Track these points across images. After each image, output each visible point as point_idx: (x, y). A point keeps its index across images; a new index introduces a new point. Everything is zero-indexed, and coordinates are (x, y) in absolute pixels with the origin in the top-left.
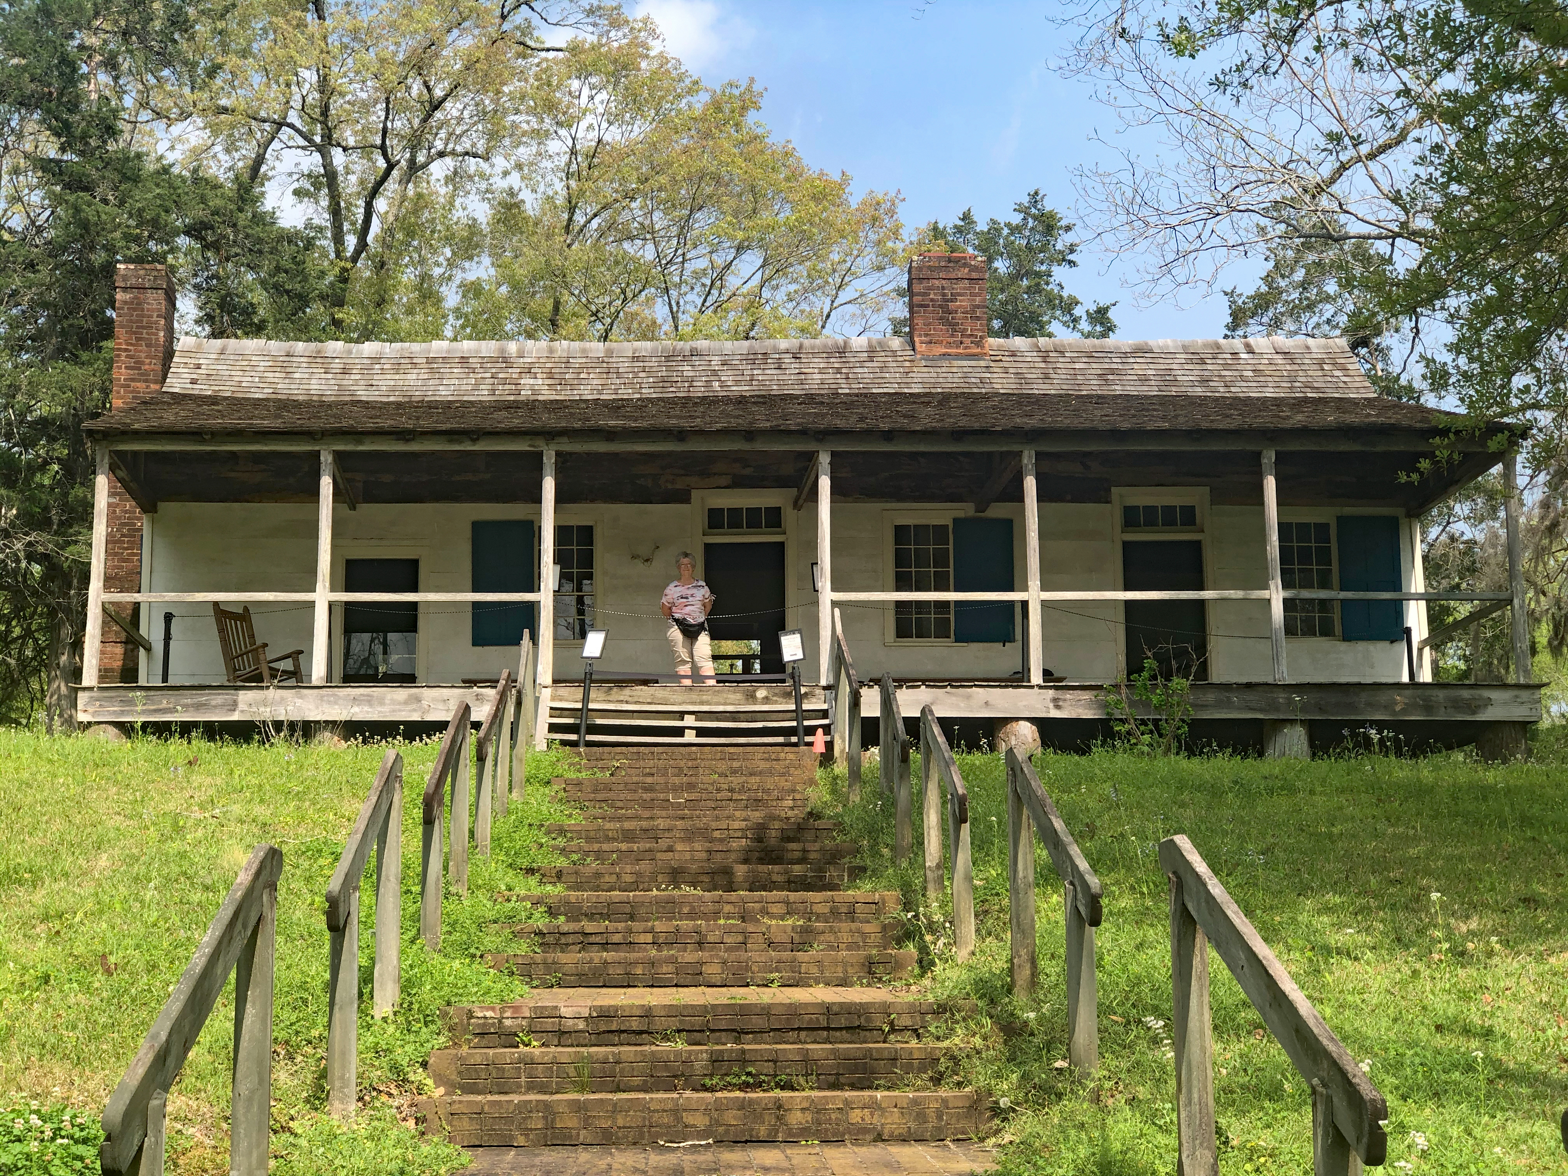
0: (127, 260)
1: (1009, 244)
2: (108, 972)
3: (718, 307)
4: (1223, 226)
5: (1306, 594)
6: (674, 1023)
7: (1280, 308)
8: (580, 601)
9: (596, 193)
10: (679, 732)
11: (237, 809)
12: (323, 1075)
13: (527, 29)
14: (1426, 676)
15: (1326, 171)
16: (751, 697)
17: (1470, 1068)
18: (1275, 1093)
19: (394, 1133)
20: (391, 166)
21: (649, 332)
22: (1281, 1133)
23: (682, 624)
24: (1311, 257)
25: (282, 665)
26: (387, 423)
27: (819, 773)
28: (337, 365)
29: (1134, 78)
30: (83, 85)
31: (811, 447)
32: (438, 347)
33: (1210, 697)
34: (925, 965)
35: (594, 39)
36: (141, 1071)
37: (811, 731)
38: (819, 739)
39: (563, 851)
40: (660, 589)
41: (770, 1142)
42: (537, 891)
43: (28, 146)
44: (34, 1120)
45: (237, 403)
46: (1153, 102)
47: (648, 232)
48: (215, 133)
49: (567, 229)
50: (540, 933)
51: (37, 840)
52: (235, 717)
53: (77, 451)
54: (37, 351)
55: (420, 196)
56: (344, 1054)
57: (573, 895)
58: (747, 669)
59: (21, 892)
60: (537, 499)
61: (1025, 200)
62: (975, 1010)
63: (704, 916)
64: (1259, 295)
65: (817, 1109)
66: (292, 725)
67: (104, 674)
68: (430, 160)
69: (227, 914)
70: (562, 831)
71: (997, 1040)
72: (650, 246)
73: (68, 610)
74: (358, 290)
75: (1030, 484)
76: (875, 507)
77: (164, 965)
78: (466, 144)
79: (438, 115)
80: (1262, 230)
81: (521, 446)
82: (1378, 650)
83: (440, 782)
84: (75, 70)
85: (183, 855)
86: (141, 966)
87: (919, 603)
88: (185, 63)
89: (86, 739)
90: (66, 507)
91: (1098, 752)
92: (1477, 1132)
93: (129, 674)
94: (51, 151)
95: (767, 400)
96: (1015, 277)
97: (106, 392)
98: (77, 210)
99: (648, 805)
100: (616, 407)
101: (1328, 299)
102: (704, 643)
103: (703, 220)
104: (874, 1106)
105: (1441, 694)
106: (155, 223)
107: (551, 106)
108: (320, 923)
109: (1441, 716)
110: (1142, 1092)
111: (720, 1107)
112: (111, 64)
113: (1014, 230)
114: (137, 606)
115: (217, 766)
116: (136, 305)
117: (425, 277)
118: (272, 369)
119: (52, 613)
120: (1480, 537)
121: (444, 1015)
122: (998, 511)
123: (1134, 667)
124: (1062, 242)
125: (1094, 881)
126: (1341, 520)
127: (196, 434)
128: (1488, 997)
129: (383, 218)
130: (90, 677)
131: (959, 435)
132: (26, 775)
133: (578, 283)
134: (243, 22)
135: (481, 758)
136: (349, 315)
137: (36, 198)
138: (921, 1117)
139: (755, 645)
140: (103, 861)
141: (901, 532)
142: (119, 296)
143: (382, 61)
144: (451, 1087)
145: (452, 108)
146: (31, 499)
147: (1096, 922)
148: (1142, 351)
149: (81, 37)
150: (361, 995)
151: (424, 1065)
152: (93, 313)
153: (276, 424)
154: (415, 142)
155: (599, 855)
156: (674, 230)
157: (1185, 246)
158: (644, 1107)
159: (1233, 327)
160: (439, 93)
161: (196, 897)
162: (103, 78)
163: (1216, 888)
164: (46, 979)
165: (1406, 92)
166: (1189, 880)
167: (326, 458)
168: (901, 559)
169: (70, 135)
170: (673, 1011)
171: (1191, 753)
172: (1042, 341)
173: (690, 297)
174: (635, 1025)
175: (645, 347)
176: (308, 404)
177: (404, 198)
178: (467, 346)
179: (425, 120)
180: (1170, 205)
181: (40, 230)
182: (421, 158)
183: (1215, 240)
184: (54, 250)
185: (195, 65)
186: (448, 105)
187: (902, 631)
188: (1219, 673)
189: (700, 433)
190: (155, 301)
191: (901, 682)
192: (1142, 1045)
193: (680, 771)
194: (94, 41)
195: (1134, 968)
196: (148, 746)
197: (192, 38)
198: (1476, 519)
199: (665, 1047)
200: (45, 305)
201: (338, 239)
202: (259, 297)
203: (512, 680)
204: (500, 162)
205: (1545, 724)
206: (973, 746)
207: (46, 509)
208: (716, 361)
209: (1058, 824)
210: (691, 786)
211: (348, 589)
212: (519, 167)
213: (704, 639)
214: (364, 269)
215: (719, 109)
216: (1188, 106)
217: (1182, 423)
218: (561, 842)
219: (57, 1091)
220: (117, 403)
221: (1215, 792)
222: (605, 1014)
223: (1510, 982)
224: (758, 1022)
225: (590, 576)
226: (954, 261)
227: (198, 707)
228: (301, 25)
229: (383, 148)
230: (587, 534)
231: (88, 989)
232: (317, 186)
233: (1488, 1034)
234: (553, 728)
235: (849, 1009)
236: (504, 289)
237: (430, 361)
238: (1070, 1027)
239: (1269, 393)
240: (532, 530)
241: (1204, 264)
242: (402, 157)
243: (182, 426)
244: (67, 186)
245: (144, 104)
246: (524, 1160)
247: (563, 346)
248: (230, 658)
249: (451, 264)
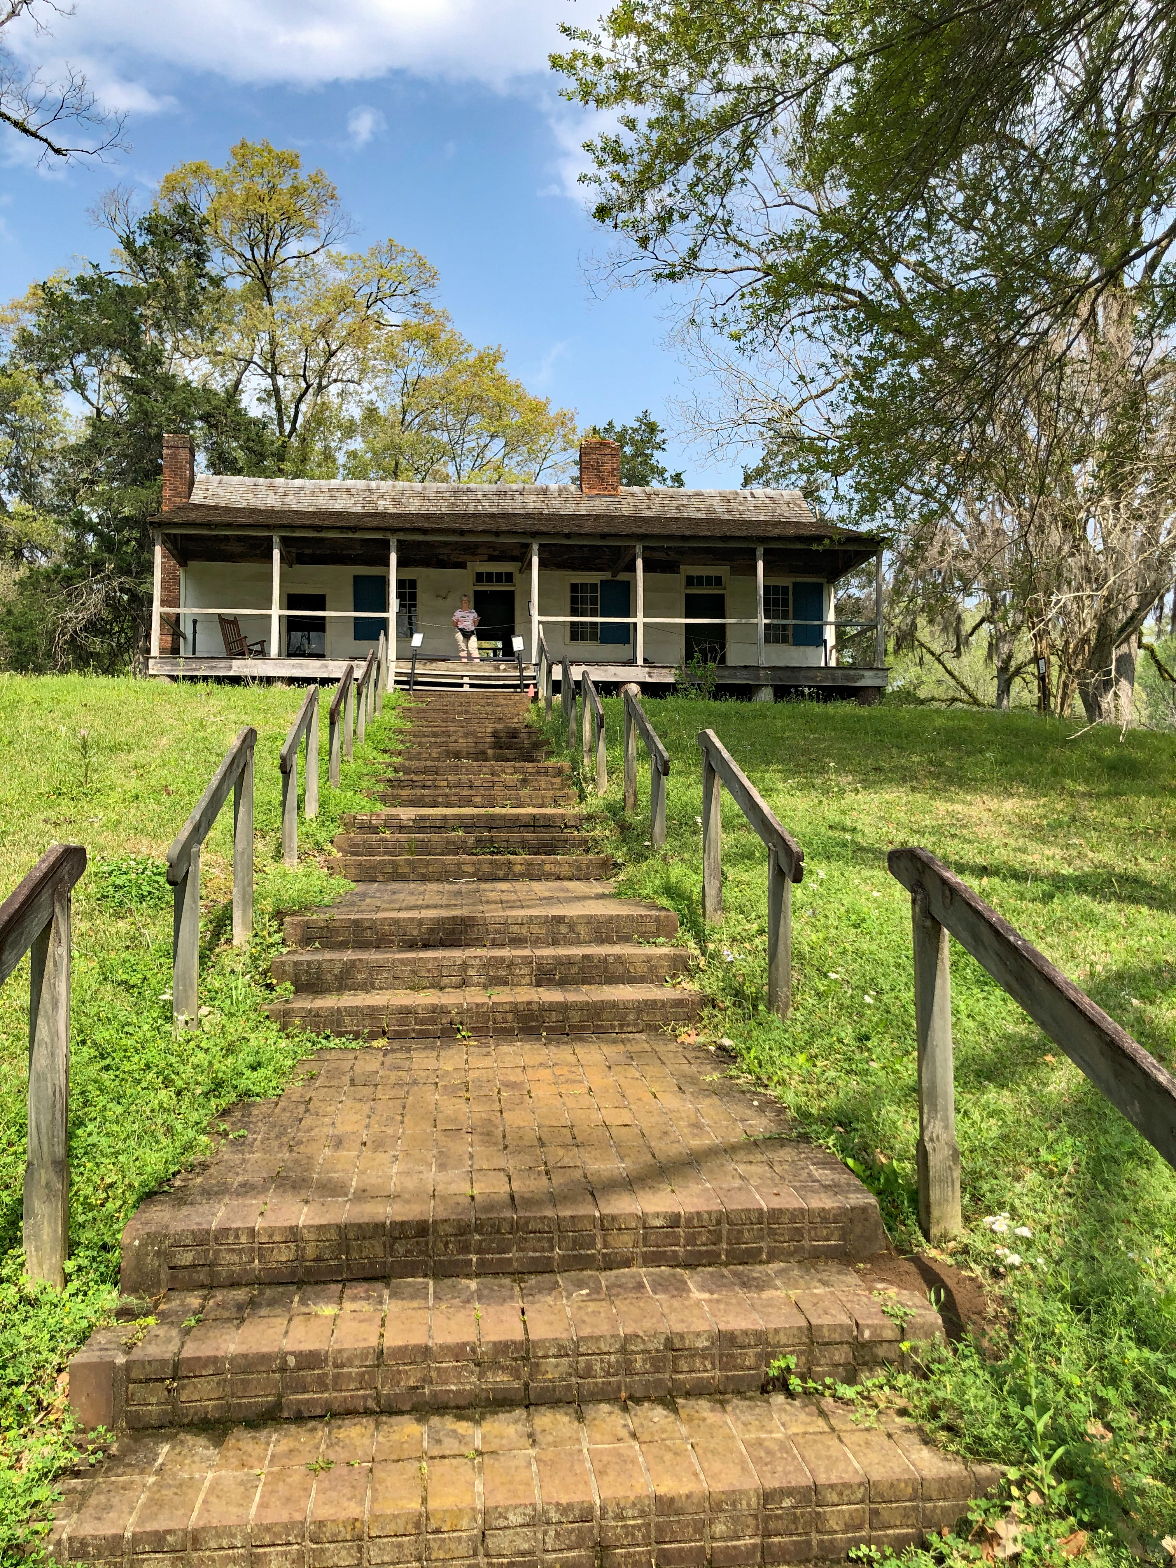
0: (169, 432)
1: (631, 438)
2: (169, 794)
3: (481, 467)
4: (741, 431)
5: (776, 622)
6: (458, 823)
7: (769, 475)
8: (410, 618)
9: (417, 404)
10: (461, 685)
11: (233, 717)
12: (280, 845)
13: (380, 314)
14: (833, 663)
15: (795, 404)
16: (497, 669)
17: (844, 845)
18: (750, 856)
19: (316, 874)
20: (308, 387)
21: (445, 479)
22: (752, 874)
23: (462, 631)
24: (786, 449)
25: (255, 648)
26: (308, 522)
27: (531, 706)
28: (281, 491)
30: (142, 337)
31: (529, 541)
32: (335, 483)
33: (726, 673)
34: (582, 797)
35: (416, 321)
36: (186, 834)
37: (527, 686)
38: (531, 691)
39: (402, 742)
40: (452, 614)
41: (504, 879)
42: (389, 760)
43: (114, 369)
44: (132, 863)
45: (228, 510)
46: (707, 364)
47: (444, 427)
48: (215, 366)
49: (402, 423)
50: (389, 781)
51: (130, 730)
52: (231, 673)
53: (145, 535)
54: (123, 481)
55: (323, 403)
56: (290, 835)
57: (407, 763)
58: (495, 655)
59: (123, 755)
60: (387, 565)
61: (641, 416)
62: (606, 818)
63: (473, 773)
64: (758, 469)
65: (529, 864)
66: (261, 679)
67: (162, 651)
68: (329, 384)
69: (229, 761)
70: (401, 732)
71: (617, 832)
72: (446, 434)
73: (142, 618)
74: (292, 453)
75: (639, 563)
76: (560, 573)
77: (197, 791)
78: (348, 376)
79: (333, 359)
80: (762, 434)
81: (379, 536)
82: (810, 650)
83: (338, 704)
84: (138, 328)
85: (205, 739)
86: (185, 792)
87: (582, 623)
88: (198, 326)
89: (153, 682)
90: (139, 564)
91: (670, 698)
92: (847, 874)
93: (175, 651)
94: (126, 371)
95: (505, 516)
96: (634, 456)
97: (159, 503)
98: (141, 405)
99: (444, 720)
100: (428, 517)
101: (793, 472)
103: (474, 421)
104: (556, 863)
105: (840, 672)
106: (183, 413)
107: (393, 357)
108: (277, 772)
109: (839, 683)
110: (686, 856)
111: (480, 862)
112: (158, 326)
113: (635, 431)
114: (178, 615)
115: (222, 696)
116: (174, 456)
117: (327, 447)
118: (246, 492)
119: (134, 620)
120: (863, 596)
121: (341, 818)
122: (623, 577)
123: (689, 656)
124: (659, 438)
125: (666, 754)
126: (795, 584)
127: (208, 525)
128: (854, 813)
129: (305, 415)
130: (155, 651)
131: (604, 536)
132: (122, 698)
133: (408, 453)
134: (230, 305)
135: (359, 694)
136: (287, 466)
137: (119, 398)
138: (579, 868)
139: (500, 645)
140: (164, 740)
141: (574, 587)
142: (165, 451)
143: (304, 329)
144: (345, 852)
145: (340, 356)
146: (122, 559)
147: (666, 774)
148: (698, 495)
149: (140, 310)
150: (299, 808)
151: (332, 842)
152: (151, 461)
153: (250, 521)
154: (321, 373)
155: (420, 744)
156: (458, 426)
157: (722, 441)
158: (442, 862)
159: (745, 484)
160: (333, 347)
161: (213, 758)
162: (154, 333)
163: (726, 754)
164: (137, 797)
166: (713, 751)
167: (276, 540)
168: (574, 600)
169: (136, 363)
170: (457, 817)
171: (715, 698)
172: (647, 488)
173: (467, 462)
174: (438, 824)
175: (444, 485)
176: (266, 511)
177: (315, 404)
178: (350, 483)
179: (326, 362)
180: (715, 419)
181: (121, 415)
182: (324, 383)
183: (737, 438)
184: (130, 426)
185: (203, 328)
186: (338, 354)
187: (574, 637)
188: (731, 661)
189: (471, 532)
190: (184, 454)
191: (573, 663)
192: (687, 834)
193: (461, 704)
194: (148, 312)
195: (684, 798)
196: (187, 685)
197: (201, 313)
198: (862, 587)
199: (453, 834)
200: (126, 456)
201: (281, 425)
202: (240, 454)
203: (374, 657)
204: (366, 386)
205: (889, 689)
206: (608, 693)
207: (129, 565)
208: (480, 495)
209: (649, 727)
210: (467, 712)
211: (290, 608)
212: (376, 389)
213: (474, 639)
214: (295, 442)
215: (482, 361)
217: (718, 532)
218: (401, 737)
219: (145, 850)
220: (165, 508)
221: (726, 717)
222: (423, 818)
223: (866, 806)
224: (500, 823)
225: (415, 606)
226: (603, 444)
227: (212, 668)
228: (260, 308)
229: (304, 376)
230: (413, 584)
231: (158, 802)
232: (269, 396)
233: (854, 830)
234: (397, 682)
235: (544, 817)
236: (369, 455)
237: (330, 490)
238: (652, 826)
239: (762, 518)
240: (384, 581)
241: (731, 451)
242: (314, 381)
243: (199, 521)
244: (136, 392)
245: (176, 349)
246: (382, 887)
247: (400, 484)
248: (227, 644)
249: (341, 441)
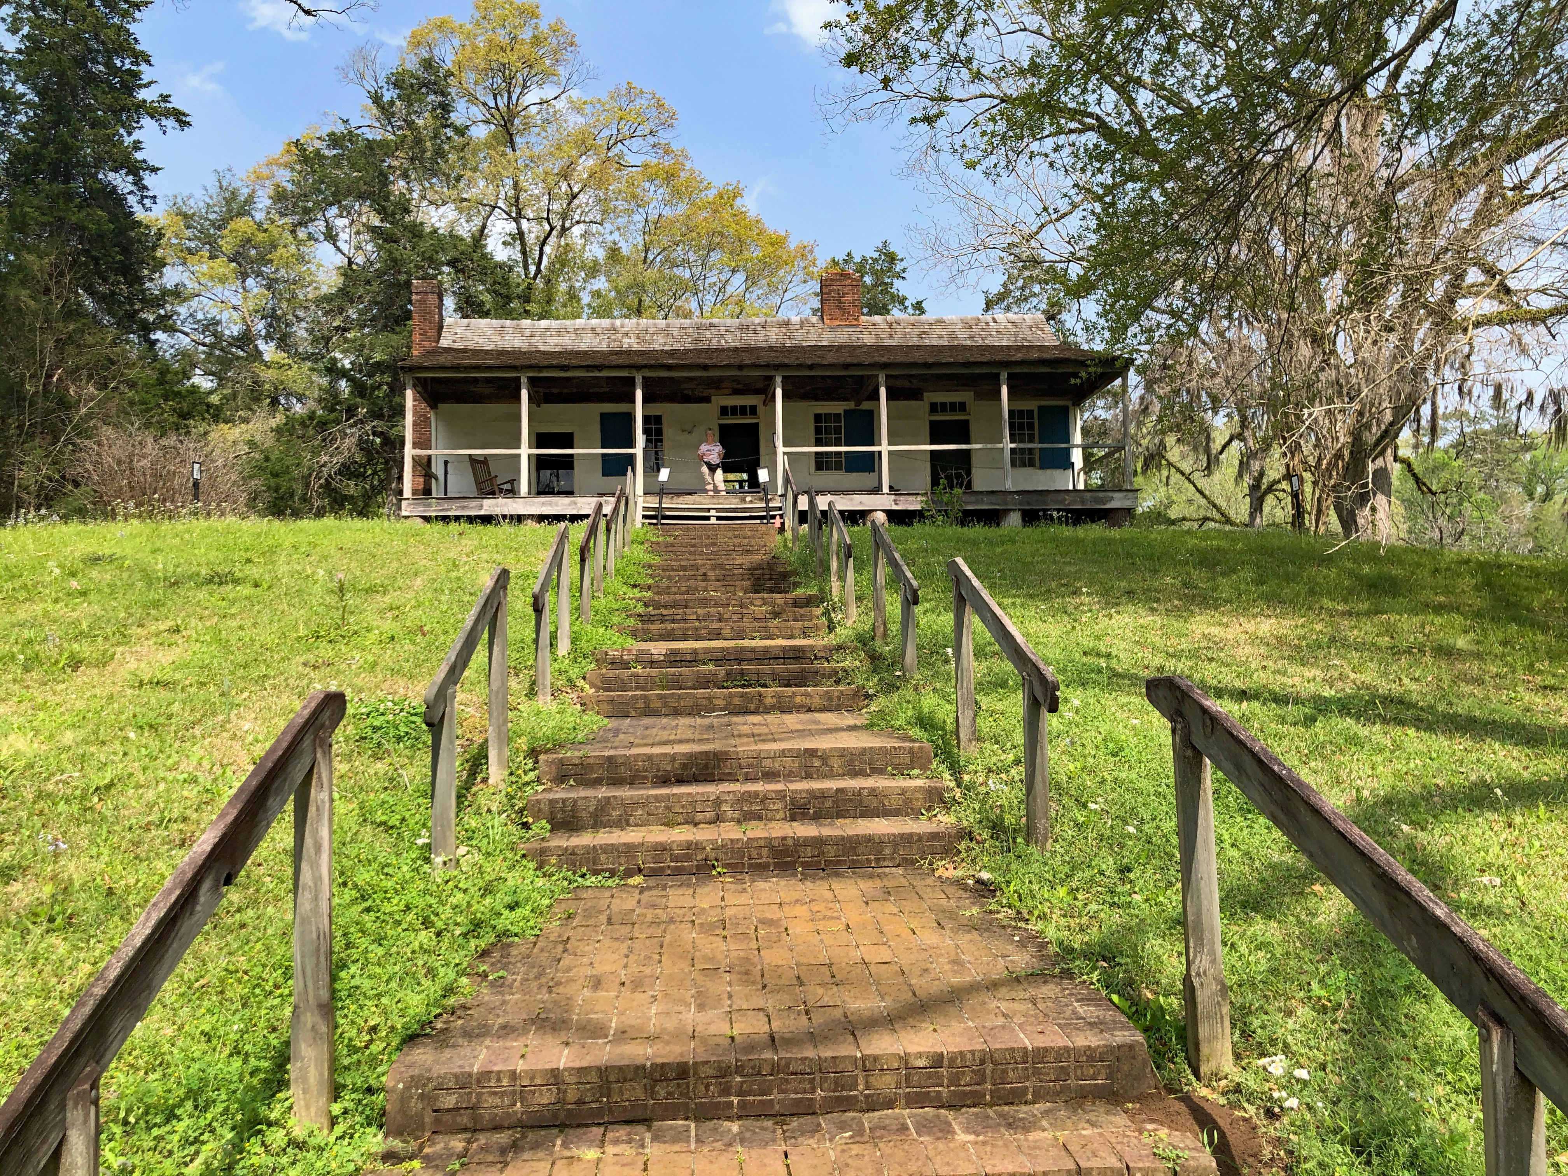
0: (417, 278)
1: (871, 268)
2: (424, 635)
3: (723, 302)
4: (982, 256)
5: (1022, 446)
6: (708, 656)
7: (1010, 300)
8: (656, 453)
9: (658, 243)
10: (708, 518)
11: (485, 556)
12: (534, 683)
13: (621, 156)
14: (1081, 486)
15: (1034, 228)
16: (743, 500)
17: (1100, 671)
18: (1003, 684)
19: (570, 710)
20: (552, 229)
21: (688, 315)
22: (1006, 703)
23: (708, 464)
24: (1026, 273)
25: (505, 487)
26: (555, 362)
27: (778, 537)
28: (527, 332)
29: (935, 178)
30: (391, 187)
31: (772, 373)
32: (580, 322)
33: (973, 498)
34: (831, 628)
35: (656, 161)
36: (443, 675)
37: (774, 517)
38: (778, 522)
39: (652, 576)
40: (698, 449)
41: (756, 712)
42: (638, 595)
43: (364, 219)
44: (390, 704)
45: (476, 352)
46: (945, 191)
47: (686, 263)
48: (461, 212)
49: (644, 262)
50: (640, 615)
51: (384, 571)
52: (482, 513)
53: (396, 379)
54: (373, 327)
55: (567, 245)
56: (544, 672)
57: (656, 598)
58: (741, 487)
59: (378, 597)
60: (633, 401)
61: (880, 246)
62: (856, 648)
63: (722, 606)
64: (1000, 294)
65: (779, 696)
66: (512, 517)
67: (415, 492)
68: (573, 225)
69: (482, 602)
70: (650, 566)
71: (867, 662)
72: (687, 270)
73: (395, 461)
74: (537, 295)
75: (883, 391)
76: (804, 404)
77: (451, 631)
78: (590, 217)
79: (576, 201)
80: (1002, 259)
81: (624, 373)
82: (1057, 474)
83: (588, 541)
84: (386, 179)
85: (459, 579)
86: (440, 631)
87: (827, 453)
88: (444, 175)
89: (408, 523)
90: (391, 408)
91: (917, 525)
92: (1103, 701)
93: (427, 492)
94: (377, 222)
95: (748, 350)
96: (875, 286)
97: (409, 347)
98: (391, 253)
99: (691, 553)
100: (672, 353)
101: (1035, 295)
102: (719, 473)
103: (715, 256)
104: (807, 695)
105: (1088, 495)
106: (431, 259)
107: (634, 197)
108: (530, 610)
109: (1088, 506)
110: (938, 686)
111: (731, 696)
112: (405, 176)
113: (875, 260)
114: (429, 457)
115: (474, 535)
116: (423, 302)
117: (571, 288)
118: (494, 334)
119: (387, 462)
120: (1109, 417)
121: (593, 654)
122: (866, 406)
123: (935, 482)
124: (899, 267)
125: (915, 583)
126: (1040, 408)
127: (457, 368)
128: (1109, 638)
129: (549, 257)
130: (407, 493)
131: (846, 366)
132: (377, 540)
133: (651, 289)
134: (474, 152)
135: (608, 530)
136: (533, 307)
137: (369, 247)
138: (830, 699)
139: (745, 476)
140: (419, 581)
141: (818, 418)
142: (414, 297)
143: (546, 173)
144: (598, 689)
145: (582, 198)
146: (374, 404)
147: (916, 602)
148: (940, 322)
149: (389, 161)
150: (551, 645)
151: (584, 678)
152: (401, 307)
153: (498, 362)
154: (564, 215)
155: (669, 578)
156: (700, 262)
157: (962, 268)
158: (694, 696)
159: (987, 310)
160: (576, 190)
161: (467, 598)
162: (402, 183)
163: (976, 582)
164: (393, 638)
165: (1076, 185)
166: (962, 579)
167: (524, 380)
168: (818, 430)
169: (385, 213)
170: (707, 651)
171: (963, 525)
172: (889, 317)
173: (709, 297)
174: (688, 657)
175: (687, 321)
176: (514, 352)
177: (559, 246)
178: (595, 322)
179: (569, 204)
180: (955, 246)
181: (372, 264)
182: (567, 225)
183: (977, 264)
184: (380, 274)
185: (449, 176)
186: (581, 196)
187: (819, 467)
188: (977, 486)
189: (715, 366)
190: (432, 299)
191: (818, 493)
192: (939, 663)
193: (708, 537)
194: (396, 163)
195: (935, 627)
196: (439, 526)
197: (447, 161)
198: (1108, 408)
199: (704, 667)
200: (377, 303)
201: (526, 267)
202: (487, 298)
203: (622, 492)
204: (608, 226)
205: (1140, 510)
206: (855, 522)
207: (381, 409)
208: (723, 329)
209: (897, 556)
210: (714, 544)
211: (538, 447)
212: (619, 229)
213: (719, 472)
214: (540, 283)
215: (722, 197)
216: (963, 193)
217: (960, 359)
218: (650, 572)
219: (402, 691)
220: (415, 353)
221: (975, 543)
222: (674, 652)
223: (1120, 631)
224: (750, 655)
225: (661, 441)
226: (844, 276)
227: (463, 508)
228: (504, 154)
229: (548, 219)
230: (658, 419)
231: (414, 643)
232: (514, 239)
233: (1109, 656)
234: (645, 517)
235: (794, 648)
236: (613, 294)
237: (575, 330)
238: (903, 655)
239: (1005, 343)
240: (629, 418)
241: (972, 277)
242: (558, 224)
243: (448, 364)
244: (385, 240)
245: (423, 197)
246: (635, 722)
247: (644, 322)
248: (478, 483)
249: (585, 281)
